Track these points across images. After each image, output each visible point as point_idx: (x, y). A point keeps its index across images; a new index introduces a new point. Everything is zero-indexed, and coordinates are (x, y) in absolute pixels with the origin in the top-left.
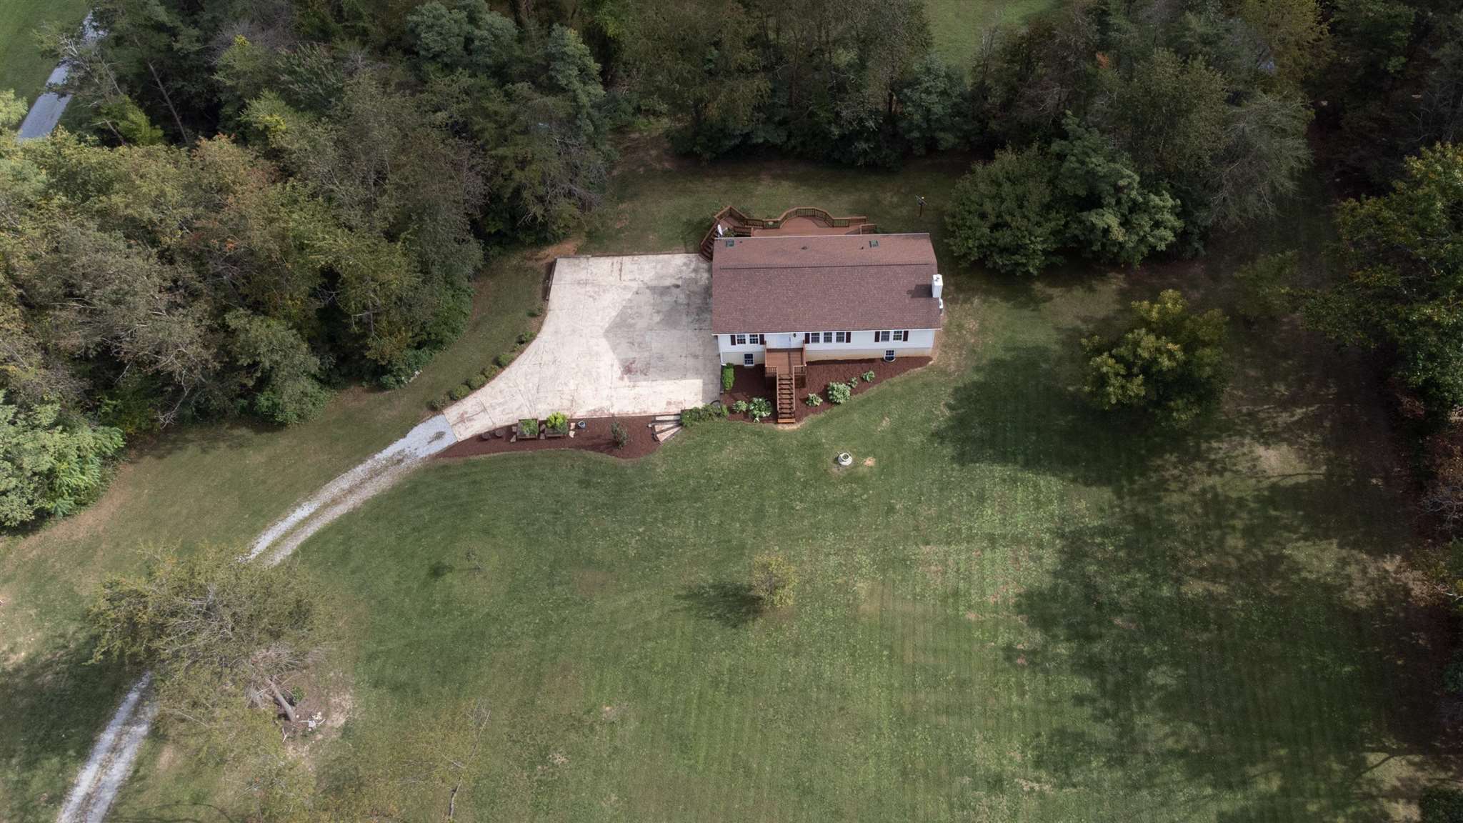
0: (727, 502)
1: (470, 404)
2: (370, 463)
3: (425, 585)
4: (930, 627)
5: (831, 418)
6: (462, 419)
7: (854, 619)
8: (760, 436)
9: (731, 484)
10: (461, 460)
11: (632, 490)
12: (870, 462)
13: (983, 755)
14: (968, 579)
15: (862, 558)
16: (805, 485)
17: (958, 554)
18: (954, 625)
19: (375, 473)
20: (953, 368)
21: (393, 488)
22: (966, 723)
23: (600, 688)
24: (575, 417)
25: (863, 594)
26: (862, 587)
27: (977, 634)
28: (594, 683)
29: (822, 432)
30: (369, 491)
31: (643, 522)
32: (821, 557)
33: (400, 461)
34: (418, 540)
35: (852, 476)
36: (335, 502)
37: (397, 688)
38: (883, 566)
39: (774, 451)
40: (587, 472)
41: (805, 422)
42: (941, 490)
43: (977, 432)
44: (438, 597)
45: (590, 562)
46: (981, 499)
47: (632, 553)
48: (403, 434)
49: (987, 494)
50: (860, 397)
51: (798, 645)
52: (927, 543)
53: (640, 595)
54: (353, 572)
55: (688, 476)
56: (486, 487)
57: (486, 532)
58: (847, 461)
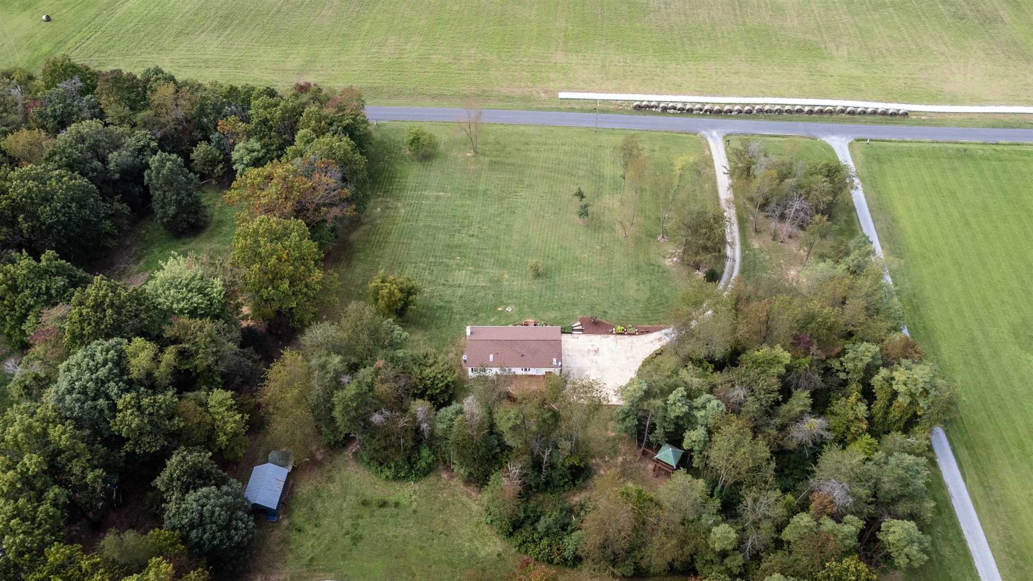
3: (654, 288)
4: (485, 267)
5: (514, 322)
6: (660, 339)
8: (539, 318)
9: (551, 306)
10: (655, 326)
11: (586, 308)
12: (500, 309)
13: (474, 240)
14: (471, 277)
15: (506, 283)
16: (524, 303)
17: (472, 283)
18: (478, 267)
22: (477, 246)
24: (614, 335)
25: (506, 275)
27: (470, 264)
28: (591, 261)
29: (517, 318)
31: (582, 298)
35: (507, 305)
38: (498, 281)
39: (535, 313)
40: (605, 316)
41: (523, 321)
42: (475, 300)
43: (458, 317)
44: (647, 284)
45: (598, 289)
49: (458, 299)
52: (482, 286)
53: (580, 280)
55: (566, 309)
56: (642, 315)
57: (637, 301)
58: (509, 309)
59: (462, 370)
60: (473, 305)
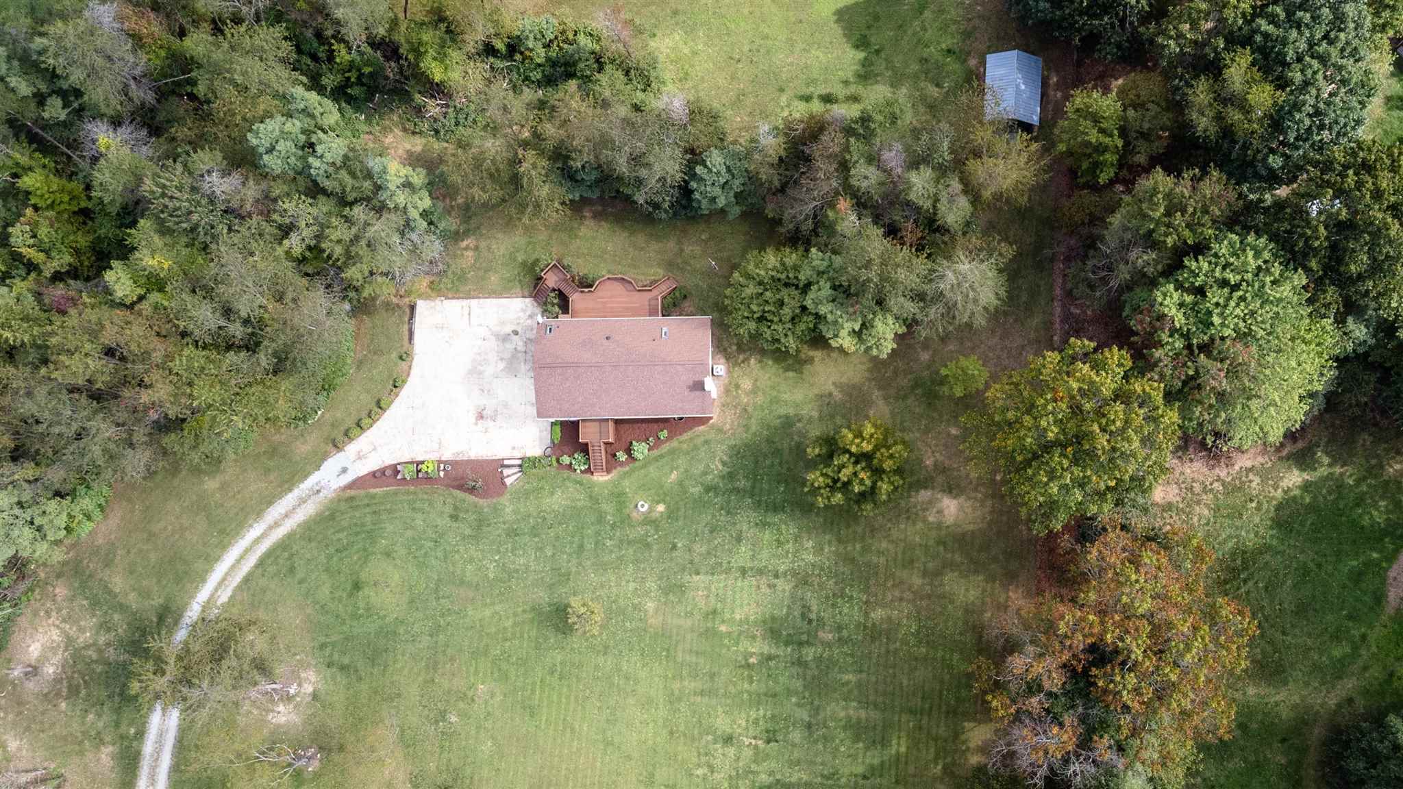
0: (557, 538)
1: (362, 443)
2: (296, 493)
3: (350, 595)
4: (695, 634)
5: (633, 471)
6: (360, 456)
7: (645, 630)
8: (581, 484)
9: (560, 524)
10: (362, 492)
11: (489, 525)
12: (661, 508)
13: (722, 723)
14: (723, 601)
15: (652, 584)
16: (613, 526)
17: (719, 583)
18: (709, 633)
19: (302, 501)
20: (728, 426)
21: (317, 515)
22: (714, 702)
23: (476, 672)
24: (443, 459)
25: (651, 612)
26: (650, 606)
27: (726, 641)
28: (472, 669)
29: (626, 483)
30: (301, 516)
31: (498, 552)
32: (624, 583)
33: (318, 491)
34: (341, 559)
35: (648, 521)
36: (277, 524)
37: (343, 668)
38: (667, 591)
39: (591, 497)
40: (456, 508)
41: (614, 474)
42: (711, 532)
43: (742, 483)
44: (361, 604)
45: (462, 582)
46: (739, 540)
47: (491, 576)
48: (318, 468)
49: (744, 534)
50: (656, 452)
51: (606, 647)
52: (698, 574)
53: (498, 608)
54: (300, 583)
55: (529, 516)
56: (384, 517)
57: (388, 555)
58: (644, 507)
59: (725, 350)
60: (714, 516)
